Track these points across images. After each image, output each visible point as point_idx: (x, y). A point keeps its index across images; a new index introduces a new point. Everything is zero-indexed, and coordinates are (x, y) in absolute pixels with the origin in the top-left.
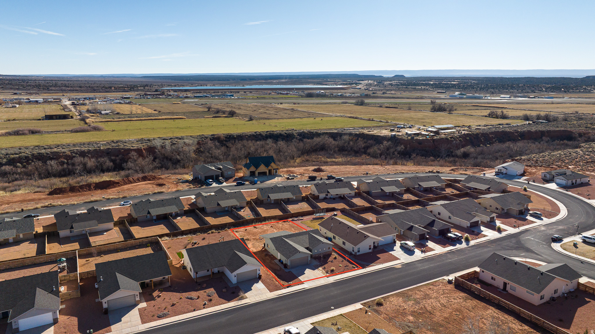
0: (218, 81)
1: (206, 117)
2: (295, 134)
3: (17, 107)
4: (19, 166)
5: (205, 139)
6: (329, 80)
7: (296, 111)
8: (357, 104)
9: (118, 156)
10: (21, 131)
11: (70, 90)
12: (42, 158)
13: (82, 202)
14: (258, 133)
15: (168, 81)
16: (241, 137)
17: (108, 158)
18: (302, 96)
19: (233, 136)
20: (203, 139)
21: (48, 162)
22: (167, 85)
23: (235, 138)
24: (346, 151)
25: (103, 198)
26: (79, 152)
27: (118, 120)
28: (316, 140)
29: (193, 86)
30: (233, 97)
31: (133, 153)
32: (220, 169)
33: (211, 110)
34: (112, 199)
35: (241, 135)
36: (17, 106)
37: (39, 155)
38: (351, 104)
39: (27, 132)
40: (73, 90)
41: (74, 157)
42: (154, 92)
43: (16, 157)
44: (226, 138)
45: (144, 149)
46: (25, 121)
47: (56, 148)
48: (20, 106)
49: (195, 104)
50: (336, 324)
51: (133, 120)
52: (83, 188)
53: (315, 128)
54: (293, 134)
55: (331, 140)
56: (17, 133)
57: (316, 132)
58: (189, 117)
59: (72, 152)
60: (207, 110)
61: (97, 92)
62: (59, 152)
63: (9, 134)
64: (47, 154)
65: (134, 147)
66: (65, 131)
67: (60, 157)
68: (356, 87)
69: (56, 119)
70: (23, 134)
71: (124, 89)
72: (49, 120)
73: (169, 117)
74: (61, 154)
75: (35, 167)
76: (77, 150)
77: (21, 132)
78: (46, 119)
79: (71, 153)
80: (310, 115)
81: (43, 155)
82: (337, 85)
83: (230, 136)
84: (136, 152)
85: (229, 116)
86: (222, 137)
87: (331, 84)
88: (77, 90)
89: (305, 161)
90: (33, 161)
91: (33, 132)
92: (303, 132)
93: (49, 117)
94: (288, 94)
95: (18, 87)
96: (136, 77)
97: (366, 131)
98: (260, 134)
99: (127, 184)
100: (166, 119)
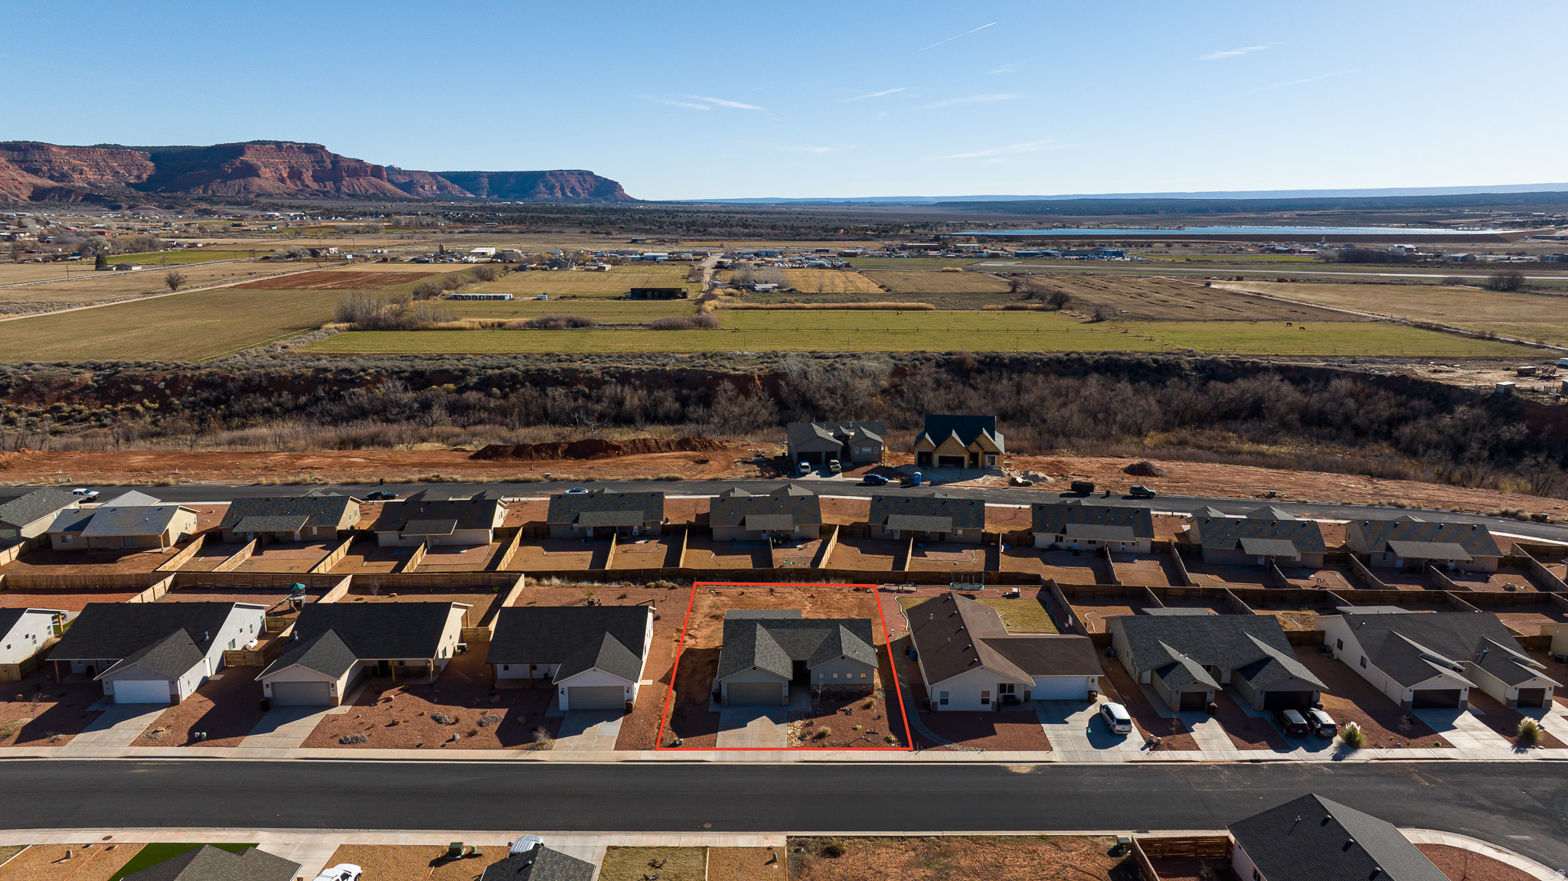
0: (1126, 213)
1: (985, 307)
2: (1186, 366)
3: (607, 269)
4: (496, 394)
5: (921, 364)
6: (1467, 211)
7: (1265, 302)
8: (1493, 287)
9: (696, 389)
10: (554, 321)
11: (746, 235)
12: (540, 380)
13: (500, 479)
14: (1074, 356)
15: (995, 214)
16: (1024, 363)
17: (675, 392)
18: (1328, 260)
19: (1001, 359)
20: (917, 363)
21: (550, 391)
22: (975, 224)
23: (1004, 365)
24: (1329, 424)
25: (547, 477)
26: (619, 373)
27: (779, 305)
28: (1243, 386)
29: (1043, 229)
30: (1120, 259)
31: (727, 385)
32: (844, 438)
33: (1018, 290)
34: (562, 480)
35: (1023, 357)
36: (608, 267)
37: (539, 374)
38: (1475, 285)
39: (562, 323)
40: (754, 235)
41: (606, 382)
42: (932, 241)
43: (495, 375)
44: (980, 362)
45: (759, 376)
46: (592, 301)
47: (581, 360)
48: (616, 267)
49: (997, 275)
50: (661, 866)
51: (805, 309)
52: (542, 451)
53: (1265, 350)
54: (1178, 364)
55: (1287, 388)
56: (545, 325)
57: (1253, 363)
58: (941, 306)
59: (606, 371)
60: (1009, 289)
61: (800, 240)
62: (577, 370)
63: (530, 326)
64: (554, 372)
65: (739, 370)
66: (640, 325)
67: (579, 381)
68: (1553, 232)
69: (653, 298)
70: (556, 328)
71: (865, 234)
72: (638, 299)
73: (893, 304)
74: (582, 375)
75: (524, 398)
76: (616, 367)
77: (552, 323)
78: (631, 298)
79: (603, 373)
80: (1297, 313)
81: (546, 374)
82: (1484, 226)
83: (992, 359)
84: (733, 383)
85: (1051, 306)
86: (970, 361)
87: (1468, 226)
88: (761, 235)
89: (1173, 444)
90: (523, 385)
91: (575, 324)
92: (1213, 361)
93: (639, 294)
94: (1294, 251)
95: (648, 227)
96: (921, 206)
97: (1422, 372)
98: (1080, 360)
99: (638, 452)
100: (883, 308)
